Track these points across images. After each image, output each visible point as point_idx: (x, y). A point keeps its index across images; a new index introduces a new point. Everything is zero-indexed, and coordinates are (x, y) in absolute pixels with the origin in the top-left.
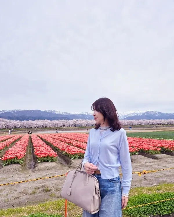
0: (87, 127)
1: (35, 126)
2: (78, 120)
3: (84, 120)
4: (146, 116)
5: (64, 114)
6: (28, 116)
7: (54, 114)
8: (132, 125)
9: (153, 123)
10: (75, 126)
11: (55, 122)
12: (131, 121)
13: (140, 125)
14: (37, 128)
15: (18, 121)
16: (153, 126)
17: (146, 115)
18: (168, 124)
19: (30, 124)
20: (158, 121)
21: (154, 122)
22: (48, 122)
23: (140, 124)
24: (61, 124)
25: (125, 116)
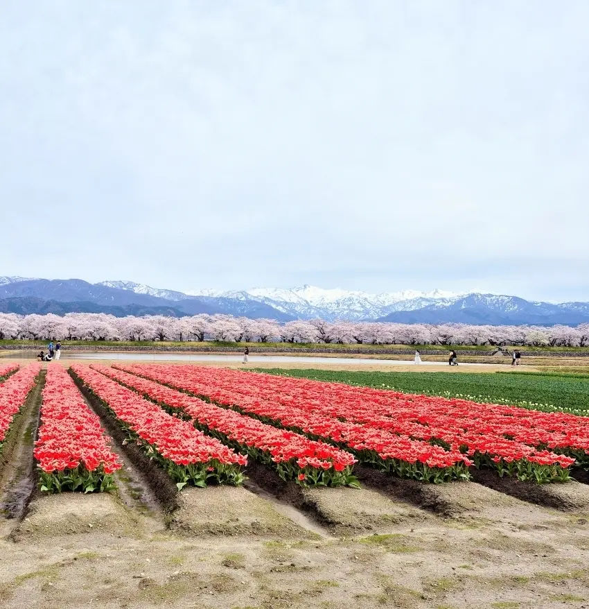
0: (243, 343)
1: (66, 333)
2: (213, 318)
3: (233, 319)
4: (465, 311)
5: (163, 294)
6: (46, 299)
7: (130, 293)
8: (413, 343)
9: (494, 340)
10: (201, 340)
11: (133, 322)
12: (410, 327)
13: (444, 343)
14: (75, 341)
15: (12, 316)
16: (494, 348)
17: (463, 307)
18: (552, 344)
19: (49, 328)
20: (512, 332)
21: (498, 335)
22: (108, 324)
23: (441, 339)
24: (151, 329)
25: (384, 309)
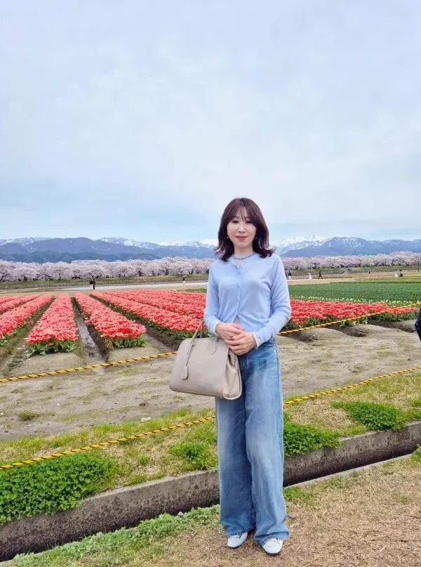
0: (195, 274)
1: (73, 274)
2: (174, 259)
3: (187, 260)
4: (330, 248)
5: (144, 245)
6: (61, 252)
7: (122, 245)
8: (297, 269)
9: (343, 264)
10: (167, 274)
11: (120, 264)
12: (295, 259)
13: (314, 268)
14: (77, 279)
15: (33, 264)
16: (343, 269)
17: (329, 246)
18: (376, 265)
19: (59, 271)
20: (354, 259)
21: (345, 261)
22: (102, 267)
23: (313, 266)
24: (132, 269)
